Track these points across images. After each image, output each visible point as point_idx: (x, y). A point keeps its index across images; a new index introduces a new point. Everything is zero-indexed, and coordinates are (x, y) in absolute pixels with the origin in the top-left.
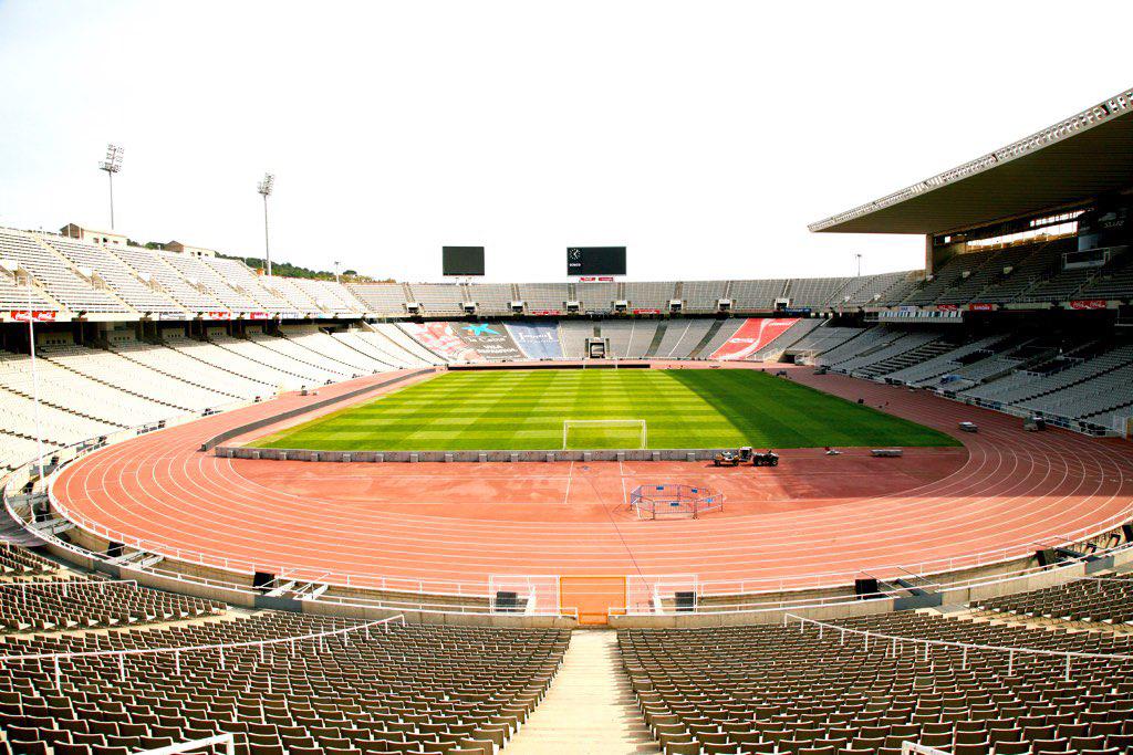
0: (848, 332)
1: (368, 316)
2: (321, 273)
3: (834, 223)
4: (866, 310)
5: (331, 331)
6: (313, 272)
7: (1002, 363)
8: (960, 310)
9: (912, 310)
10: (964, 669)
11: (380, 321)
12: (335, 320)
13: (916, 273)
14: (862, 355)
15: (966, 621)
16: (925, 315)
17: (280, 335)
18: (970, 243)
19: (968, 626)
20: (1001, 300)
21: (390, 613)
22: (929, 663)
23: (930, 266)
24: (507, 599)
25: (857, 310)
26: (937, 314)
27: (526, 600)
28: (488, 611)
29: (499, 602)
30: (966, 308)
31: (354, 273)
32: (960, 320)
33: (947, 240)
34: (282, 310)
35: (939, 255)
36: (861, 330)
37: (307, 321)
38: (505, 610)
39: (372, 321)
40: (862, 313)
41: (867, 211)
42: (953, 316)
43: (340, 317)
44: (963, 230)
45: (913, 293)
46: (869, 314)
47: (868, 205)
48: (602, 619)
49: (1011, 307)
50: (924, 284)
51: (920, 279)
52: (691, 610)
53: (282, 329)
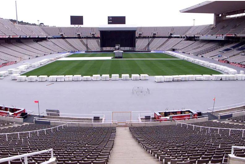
0: (191, 42)
1: (48, 37)
2: (33, 24)
3: (187, 10)
4: (196, 36)
5: (37, 41)
6: (30, 24)
7: (235, 52)
8: (224, 36)
9: (209, 36)
10: (229, 135)
11: (52, 38)
12: (38, 38)
13: (211, 25)
14: (194, 49)
15: (227, 124)
16: (213, 38)
17: (21, 42)
18: (227, 16)
19: (228, 125)
20: (235, 33)
21: (63, 123)
22: (219, 134)
23: (215, 23)
24: (97, 119)
25: (193, 36)
26: (217, 37)
27: (102, 119)
28: (91, 122)
29: (94, 120)
30: (225, 35)
31: (43, 24)
32: (223, 39)
33: (220, 15)
34: (22, 35)
35: (218, 20)
36: (194, 42)
37: (30, 38)
38: (96, 122)
39: (49, 38)
40: (194, 37)
41: (197, 7)
42: (221, 38)
43: (40, 37)
44: (225, 12)
45: (210, 31)
46: (197, 37)
47: (198, 5)
48: (124, 124)
49: (238, 35)
50: (213, 28)
51: (212, 27)
52: (150, 121)
53: (22, 41)
